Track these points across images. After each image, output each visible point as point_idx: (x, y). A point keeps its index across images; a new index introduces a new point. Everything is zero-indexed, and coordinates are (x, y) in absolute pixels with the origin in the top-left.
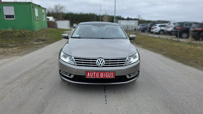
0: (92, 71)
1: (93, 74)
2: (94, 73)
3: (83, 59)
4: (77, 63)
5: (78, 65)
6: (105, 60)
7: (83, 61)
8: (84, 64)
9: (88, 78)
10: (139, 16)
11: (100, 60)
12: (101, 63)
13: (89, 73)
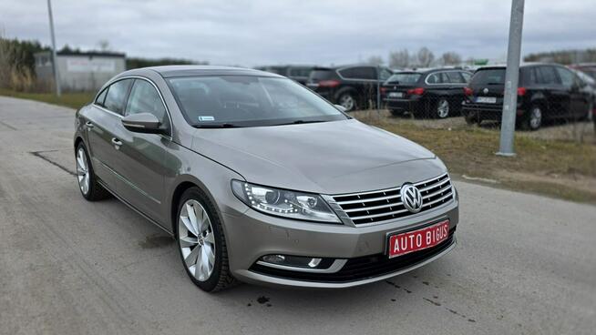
0: (405, 232)
1: (409, 240)
2: (411, 237)
3: (363, 197)
4: (351, 214)
5: (357, 222)
6: (419, 187)
7: (368, 204)
8: (372, 212)
9: (397, 255)
10: (105, 45)
11: (411, 189)
12: (415, 200)
13: (397, 241)
